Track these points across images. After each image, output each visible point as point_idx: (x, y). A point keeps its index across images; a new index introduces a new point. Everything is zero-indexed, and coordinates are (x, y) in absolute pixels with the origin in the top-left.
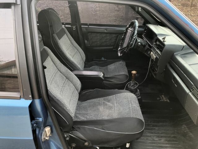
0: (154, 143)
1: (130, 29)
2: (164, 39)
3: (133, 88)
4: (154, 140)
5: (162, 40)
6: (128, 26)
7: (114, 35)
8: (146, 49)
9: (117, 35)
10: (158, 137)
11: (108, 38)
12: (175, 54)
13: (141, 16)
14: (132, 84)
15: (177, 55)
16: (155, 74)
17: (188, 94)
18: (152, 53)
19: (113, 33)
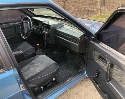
0: (63, 73)
1: (24, 22)
2: (48, 23)
3: (40, 53)
4: (62, 72)
5: (47, 24)
6: (22, 20)
7: (13, 28)
8: (38, 31)
9: (14, 28)
10: (62, 70)
11: (9, 30)
12: (56, 28)
13: (25, 14)
14: (39, 51)
15: (57, 28)
16: (50, 42)
17: (70, 43)
18: (44, 31)
19: (11, 27)
